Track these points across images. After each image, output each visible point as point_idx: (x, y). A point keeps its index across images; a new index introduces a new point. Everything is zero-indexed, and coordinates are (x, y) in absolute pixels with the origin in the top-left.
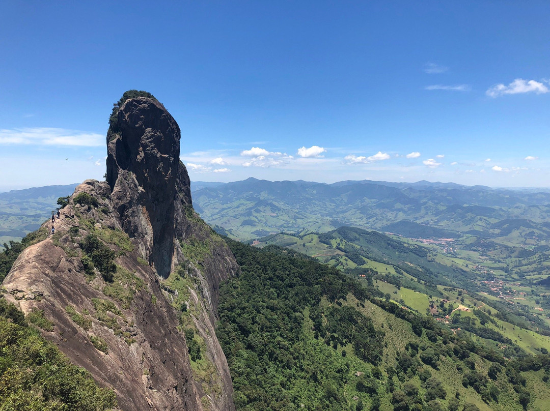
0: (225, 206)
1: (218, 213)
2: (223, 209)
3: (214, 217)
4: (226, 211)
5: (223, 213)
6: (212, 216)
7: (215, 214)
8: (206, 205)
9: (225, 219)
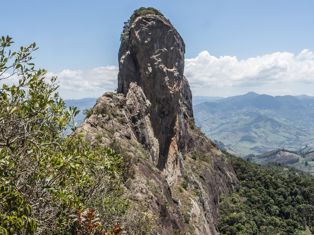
0: (224, 121)
1: (217, 128)
2: (222, 124)
3: (213, 132)
4: (225, 126)
5: (221, 128)
6: (210, 131)
7: (214, 129)
8: (205, 119)
9: (224, 134)
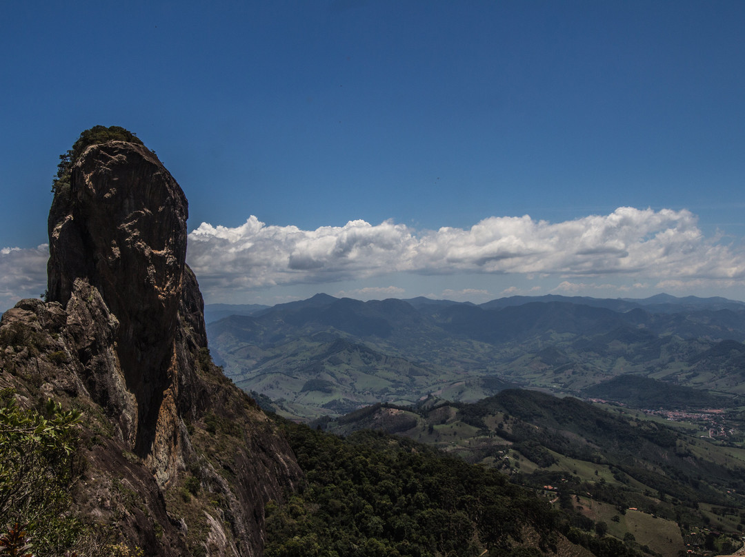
0: (268, 353)
1: (255, 367)
2: (266, 359)
3: (248, 375)
4: (271, 362)
5: (264, 366)
6: (242, 373)
7: (250, 370)
8: (232, 350)
9: (269, 379)
